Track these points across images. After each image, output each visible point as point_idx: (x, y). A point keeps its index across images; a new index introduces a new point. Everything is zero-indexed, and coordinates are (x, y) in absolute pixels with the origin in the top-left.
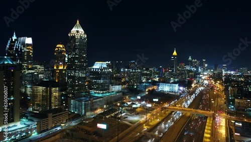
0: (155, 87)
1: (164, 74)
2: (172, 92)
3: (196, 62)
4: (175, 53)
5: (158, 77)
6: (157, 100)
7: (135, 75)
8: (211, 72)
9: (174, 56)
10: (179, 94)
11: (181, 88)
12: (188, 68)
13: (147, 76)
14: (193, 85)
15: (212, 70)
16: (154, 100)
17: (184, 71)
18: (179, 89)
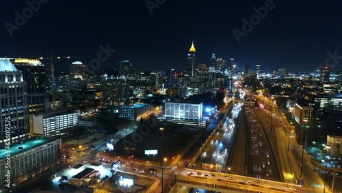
0: (158, 110)
1: (177, 81)
2: (191, 120)
3: (221, 62)
4: (193, 48)
5: (165, 87)
6: (154, 152)
7: (114, 87)
8: (242, 75)
9: (192, 53)
10: (204, 124)
11: (208, 110)
12: (212, 70)
13: (146, 86)
14: (225, 100)
15: (243, 73)
16: (148, 152)
17: (208, 75)
18: (204, 113)
